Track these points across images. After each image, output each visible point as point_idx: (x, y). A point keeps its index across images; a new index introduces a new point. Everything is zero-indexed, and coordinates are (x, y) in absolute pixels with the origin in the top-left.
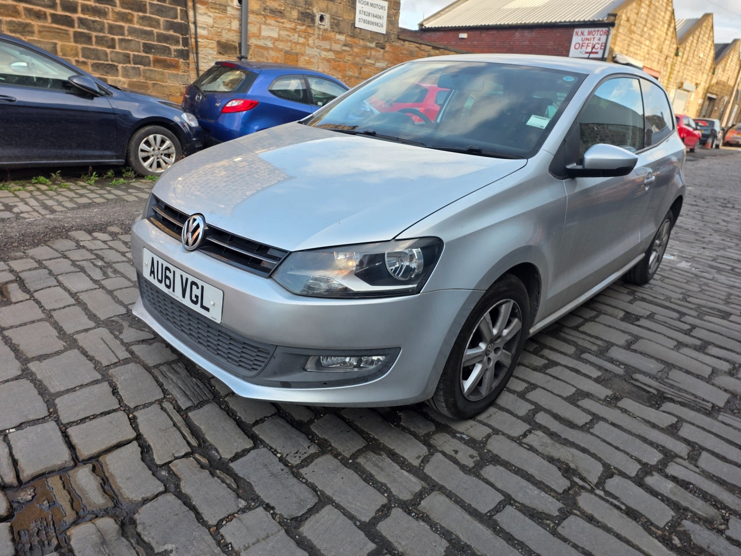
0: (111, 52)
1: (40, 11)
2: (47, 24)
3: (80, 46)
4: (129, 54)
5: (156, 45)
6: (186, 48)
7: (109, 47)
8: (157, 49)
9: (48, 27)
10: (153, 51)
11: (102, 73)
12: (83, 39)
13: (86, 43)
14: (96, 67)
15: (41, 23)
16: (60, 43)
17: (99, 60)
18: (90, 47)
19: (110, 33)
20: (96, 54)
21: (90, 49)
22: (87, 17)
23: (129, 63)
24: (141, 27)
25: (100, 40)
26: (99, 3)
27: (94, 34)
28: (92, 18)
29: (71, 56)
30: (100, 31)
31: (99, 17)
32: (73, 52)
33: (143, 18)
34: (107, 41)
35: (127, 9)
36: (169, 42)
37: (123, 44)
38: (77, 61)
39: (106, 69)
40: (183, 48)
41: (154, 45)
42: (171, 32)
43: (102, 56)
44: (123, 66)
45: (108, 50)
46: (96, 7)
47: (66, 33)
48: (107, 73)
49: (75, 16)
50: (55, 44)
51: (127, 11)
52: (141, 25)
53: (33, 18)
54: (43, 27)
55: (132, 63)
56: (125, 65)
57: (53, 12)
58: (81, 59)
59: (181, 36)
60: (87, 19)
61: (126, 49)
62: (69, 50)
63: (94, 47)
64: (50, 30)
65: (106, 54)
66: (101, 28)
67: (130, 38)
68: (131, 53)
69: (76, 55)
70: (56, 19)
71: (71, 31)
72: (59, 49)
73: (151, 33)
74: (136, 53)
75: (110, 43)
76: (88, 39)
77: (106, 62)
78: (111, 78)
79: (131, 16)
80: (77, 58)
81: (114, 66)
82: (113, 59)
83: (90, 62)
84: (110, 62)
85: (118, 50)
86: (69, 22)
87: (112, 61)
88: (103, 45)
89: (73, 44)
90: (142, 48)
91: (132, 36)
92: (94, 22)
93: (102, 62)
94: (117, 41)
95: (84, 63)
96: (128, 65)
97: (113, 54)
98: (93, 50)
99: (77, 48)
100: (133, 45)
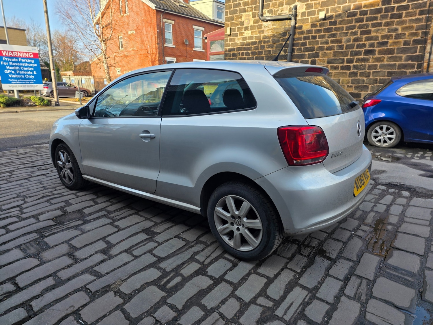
0: (367, 79)
1: (336, 66)
2: (338, 71)
3: (351, 79)
4: (377, 79)
5: (396, 71)
6: (419, 70)
7: (366, 77)
8: (397, 73)
9: (338, 72)
10: (393, 75)
11: (359, 90)
12: (353, 75)
13: (354, 77)
14: (356, 88)
15: (336, 71)
16: (341, 78)
17: (359, 84)
18: (357, 78)
19: (368, 69)
20: (358, 81)
21: (355, 79)
22: (358, 64)
23: (377, 83)
24: (388, 63)
25: (362, 74)
26: (366, 56)
27: (359, 71)
28: (360, 64)
29: (345, 83)
30: (363, 70)
31: (364, 63)
32: (347, 82)
33: (390, 58)
34: (365, 74)
35: (382, 55)
36: (406, 68)
37: (375, 74)
38: (348, 86)
39: (361, 88)
40: (417, 70)
41: (394, 71)
42: (410, 62)
43: (361, 82)
44: (372, 86)
45: (365, 79)
46: (364, 58)
47: (346, 73)
48: (362, 90)
49: (352, 65)
50: (340, 79)
51: (381, 56)
52: (388, 61)
53: (333, 70)
54: (336, 73)
55: (378, 83)
56: (373, 85)
57: (342, 65)
58: (350, 85)
59: (416, 63)
60: (357, 65)
61: (376, 76)
62: (345, 81)
63: (358, 78)
64: (339, 74)
65: (364, 80)
66: (364, 68)
67: (380, 70)
68: (379, 78)
69: (348, 83)
70: (343, 68)
71: (348, 72)
72: (341, 82)
73: (395, 65)
74: (382, 78)
75: (367, 75)
76: (355, 74)
77: (362, 85)
78: (363, 92)
79: (383, 58)
80: (348, 85)
81: (367, 86)
82: (367, 83)
83: (354, 85)
84: (365, 85)
85: (371, 77)
86: (348, 68)
87: (366, 84)
88: (363, 76)
89: (348, 78)
90: (386, 75)
91: (381, 69)
92: (360, 65)
93: (361, 85)
94: (371, 73)
95: (351, 86)
96: (376, 85)
97: (368, 80)
98: (357, 79)
99: (349, 79)
100: (380, 74)
